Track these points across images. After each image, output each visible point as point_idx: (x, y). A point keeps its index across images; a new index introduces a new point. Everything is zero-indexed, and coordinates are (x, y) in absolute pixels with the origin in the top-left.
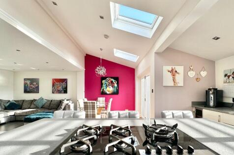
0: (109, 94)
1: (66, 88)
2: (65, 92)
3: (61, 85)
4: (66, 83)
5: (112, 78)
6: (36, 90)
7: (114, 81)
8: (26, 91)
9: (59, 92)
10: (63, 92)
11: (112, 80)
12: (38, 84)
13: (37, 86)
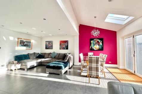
0: (96, 50)
1: (68, 46)
2: (67, 48)
3: (65, 44)
4: (68, 43)
5: (98, 39)
6: (51, 47)
7: (99, 41)
8: (46, 48)
9: (64, 49)
10: (66, 48)
11: (98, 40)
12: (52, 44)
13: (52, 45)
